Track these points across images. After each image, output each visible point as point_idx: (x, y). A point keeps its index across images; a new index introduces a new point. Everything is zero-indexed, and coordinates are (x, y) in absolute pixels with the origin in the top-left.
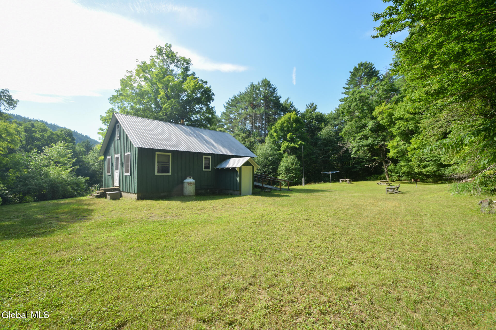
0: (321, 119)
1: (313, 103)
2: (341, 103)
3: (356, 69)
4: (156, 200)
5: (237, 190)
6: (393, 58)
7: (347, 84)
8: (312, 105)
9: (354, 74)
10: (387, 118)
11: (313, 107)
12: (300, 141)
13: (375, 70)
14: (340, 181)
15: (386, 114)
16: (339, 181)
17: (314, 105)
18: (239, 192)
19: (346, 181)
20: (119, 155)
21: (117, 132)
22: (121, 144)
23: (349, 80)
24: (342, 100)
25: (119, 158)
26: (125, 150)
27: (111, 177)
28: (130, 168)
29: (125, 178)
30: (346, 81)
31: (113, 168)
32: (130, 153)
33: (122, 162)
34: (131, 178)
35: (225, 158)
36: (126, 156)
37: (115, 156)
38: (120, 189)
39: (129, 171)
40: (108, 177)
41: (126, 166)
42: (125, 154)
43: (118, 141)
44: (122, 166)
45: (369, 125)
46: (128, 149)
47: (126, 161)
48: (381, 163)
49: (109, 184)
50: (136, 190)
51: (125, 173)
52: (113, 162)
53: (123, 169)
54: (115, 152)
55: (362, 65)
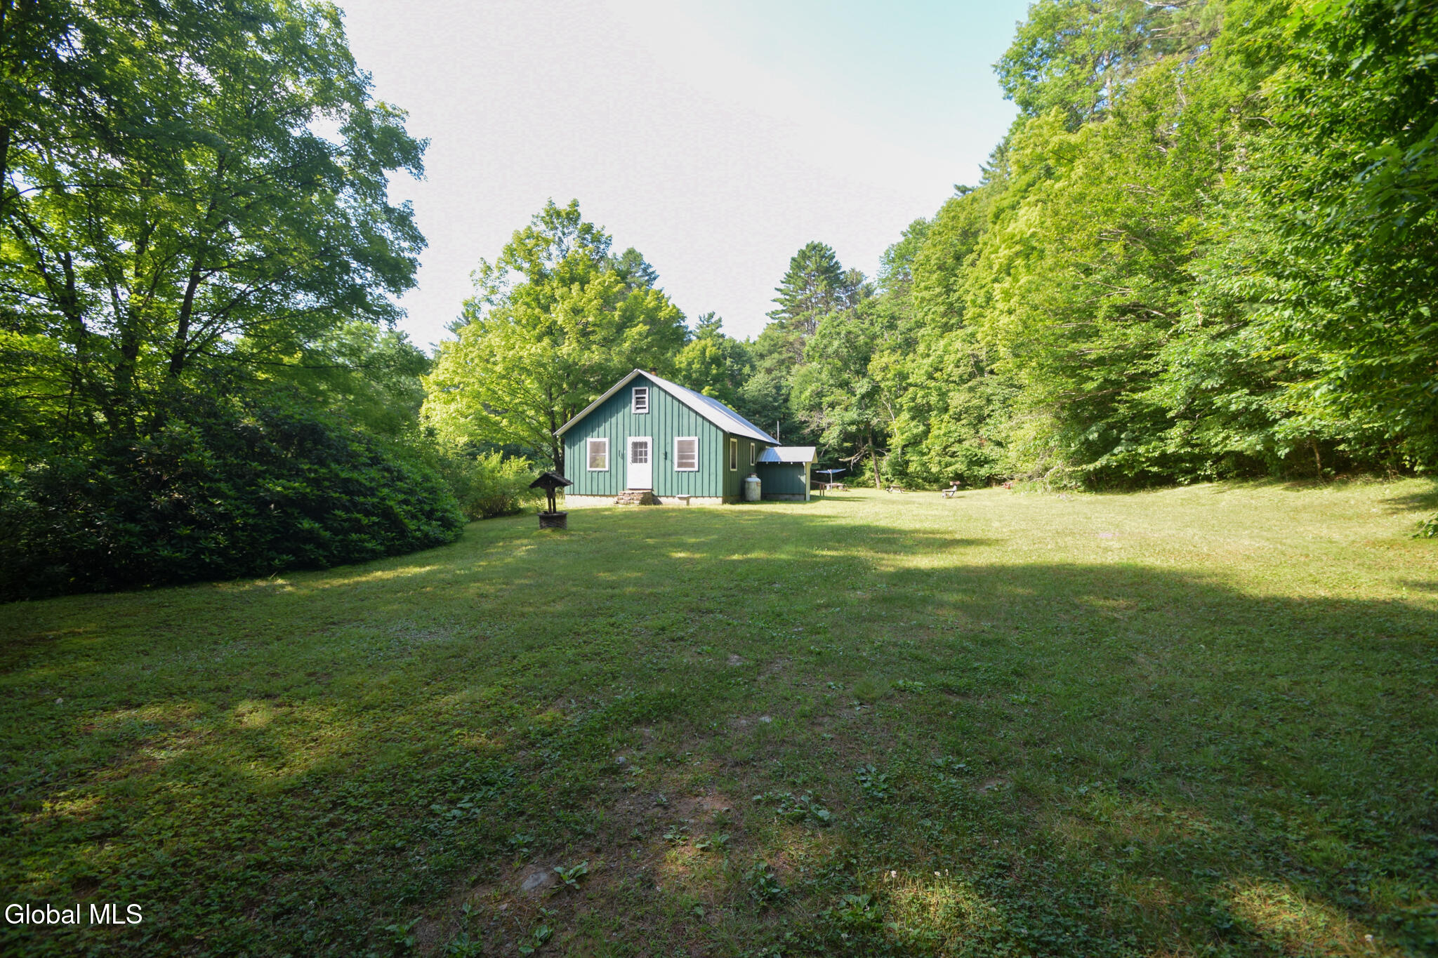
0: (738, 354)
1: (714, 313)
2: (770, 321)
3: (803, 254)
4: (738, 504)
7: (783, 283)
8: (711, 316)
9: (798, 264)
10: (893, 379)
11: (711, 324)
13: (836, 262)
14: (828, 488)
15: (893, 372)
17: (716, 317)
18: (800, 497)
20: (648, 439)
21: (634, 401)
22: (655, 421)
23: (789, 276)
24: (773, 314)
25: (646, 444)
26: (675, 432)
27: (608, 475)
28: (696, 461)
29: (675, 475)
30: (783, 277)
31: (620, 460)
32: (696, 439)
33: (662, 451)
34: (699, 475)
35: (762, 446)
36: (680, 442)
37: (631, 440)
38: (655, 493)
39: (692, 465)
40: (595, 475)
41: (681, 457)
42: (676, 439)
43: (642, 417)
44: (662, 457)
45: (862, 387)
46: (685, 431)
47: (679, 451)
48: (867, 456)
49: (601, 487)
50: (720, 492)
51: (676, 468)
52: (620, 448)
53: (668, 462)
54: (627, 432)
55: (814, 248)
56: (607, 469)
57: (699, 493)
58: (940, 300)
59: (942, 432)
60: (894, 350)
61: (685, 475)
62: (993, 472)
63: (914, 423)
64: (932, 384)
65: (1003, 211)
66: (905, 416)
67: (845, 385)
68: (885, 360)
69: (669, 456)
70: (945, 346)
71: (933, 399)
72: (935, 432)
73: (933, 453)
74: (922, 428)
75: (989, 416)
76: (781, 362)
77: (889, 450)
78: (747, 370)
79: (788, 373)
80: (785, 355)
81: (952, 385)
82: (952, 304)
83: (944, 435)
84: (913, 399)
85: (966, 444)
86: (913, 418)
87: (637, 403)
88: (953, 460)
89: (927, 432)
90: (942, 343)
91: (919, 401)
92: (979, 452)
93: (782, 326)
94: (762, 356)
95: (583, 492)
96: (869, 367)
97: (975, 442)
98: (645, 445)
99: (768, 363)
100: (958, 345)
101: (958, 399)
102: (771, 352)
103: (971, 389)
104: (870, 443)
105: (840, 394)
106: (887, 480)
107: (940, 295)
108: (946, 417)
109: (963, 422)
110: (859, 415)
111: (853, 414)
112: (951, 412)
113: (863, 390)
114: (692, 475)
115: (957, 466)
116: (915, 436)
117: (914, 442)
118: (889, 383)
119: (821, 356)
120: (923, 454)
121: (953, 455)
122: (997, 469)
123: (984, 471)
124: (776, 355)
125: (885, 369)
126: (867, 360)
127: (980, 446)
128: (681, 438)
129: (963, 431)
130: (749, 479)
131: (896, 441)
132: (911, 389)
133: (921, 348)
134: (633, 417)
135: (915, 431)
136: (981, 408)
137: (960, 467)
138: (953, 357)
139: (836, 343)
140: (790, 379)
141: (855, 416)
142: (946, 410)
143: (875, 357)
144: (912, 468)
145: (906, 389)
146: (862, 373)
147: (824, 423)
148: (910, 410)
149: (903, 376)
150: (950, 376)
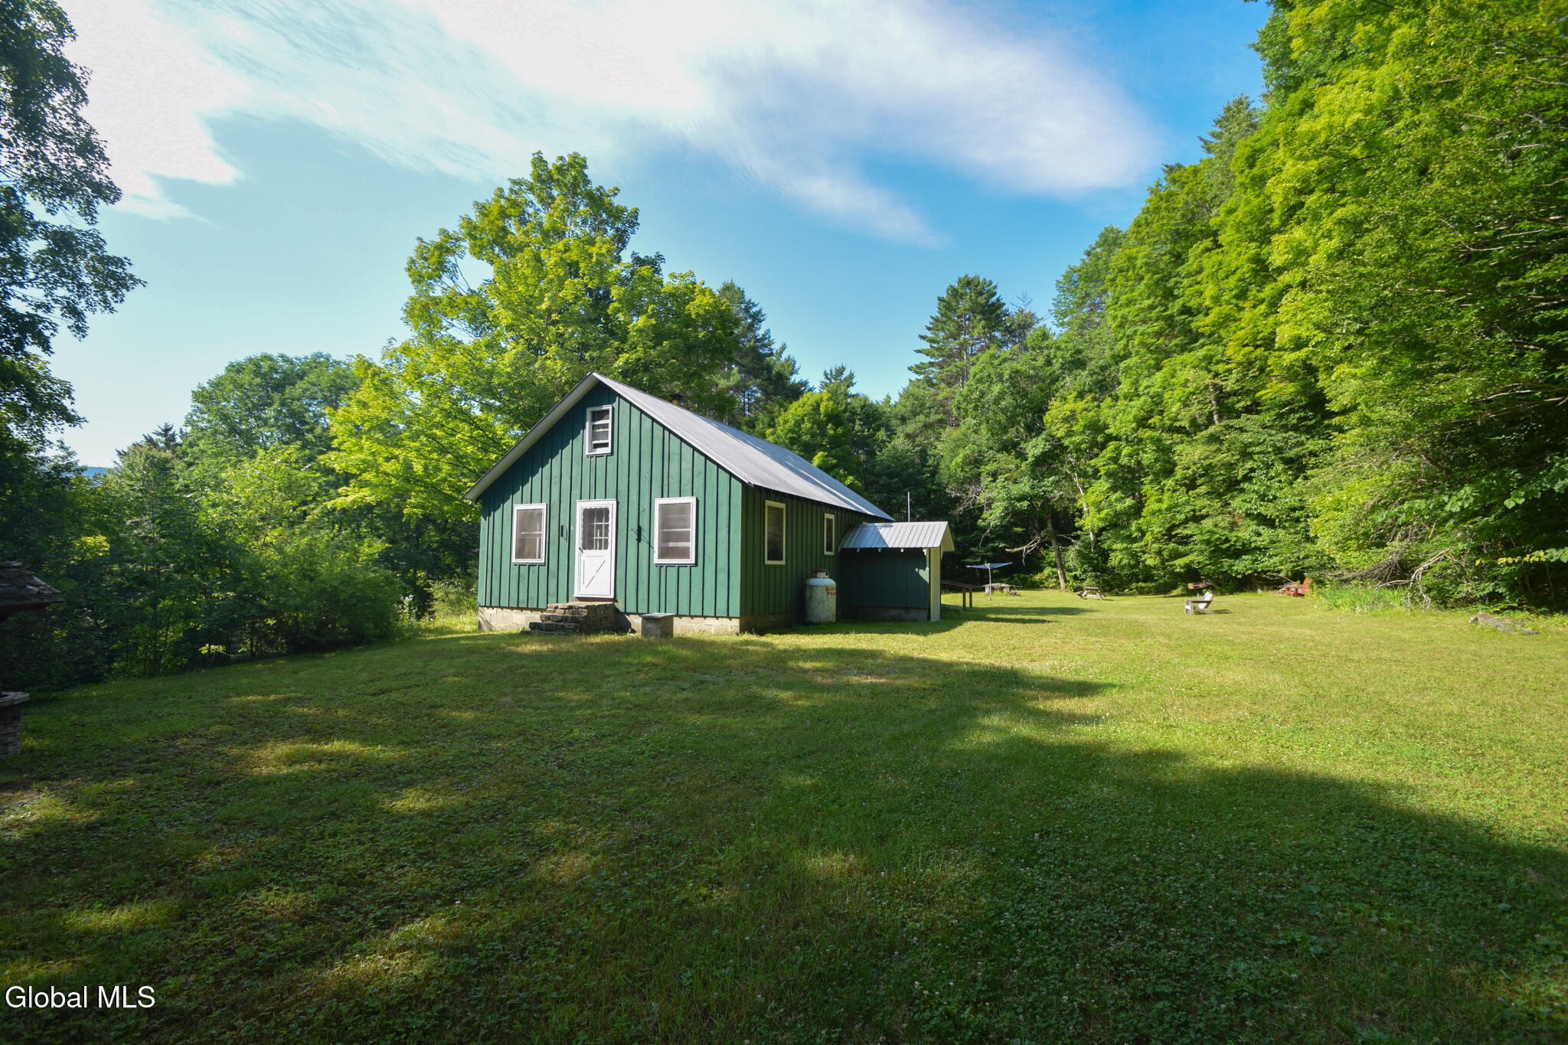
0: (872, 415)
1: (843, 369)
2: (914, 377)
3: (955, 293)
4: (781, 633)
5: (918, 608)
6: (1058, 282)
7: (929, 329)
8: (840, 371)
9: (947, 306)
10: (1083, 433)
11: (839, 379)
12: (851, 478)
13: (998, 300)
14: (987, 590)
15: (1082, 423)
16: (983, 590)
17: (846, 374)
18: (924, 613)
19: (1002, 589)
20: (610, 504)
21: (587, 431)
22: (623, 468)
23: (936, 320)
24: (918, 369)
25: (606, 511)
26: (656, 489)
27: (544, 569)
28: (692, 545)
29: (654, 571)
30: (928, 321)
31: (564, 542)
32: (692, 500)
33: (633, 526)
34: (697, 572)
35: (852, 521)
36: (663, 507)
37: (581, 506)
38: (620, 606)
39: (684, 553)
40: (524, 570)
41: (665, 538)
42: (658, 502)
43: (601, 461)
44: (633, 536)
45: (1035, 447)
46: (674, 487)
47: (664, 524)
48: (1045, 545)
49: (533, 594)
50: (736, 608)
51: (656, 560)
52: (565, 522)
53: (644, 545)
54: (576, 492)
55: (968, 283)
56: (542, 561)
57: (696, 610)
58: (1153, 314)
59: (1164, 506)
60: (1081, 395)
61: (672, 572)
62: (1260, 567)
63: (1118, 494)
64: (1146, 434)
65: (1262, 150)
66: (1102, 485)
67: (1011, 447)
68: (1070, 406)
69: (645, 534)
70: (1165, 380)
71: (1147, 457)
72: (1151, 505)
73: (1148, 537)
74: (1129, 502)
75: (1247, 478)
76: (927, 426)
77: (1077, 537)
78: (882, 434)
79: (938, 439)
80: (934, 417)
81: (1177, 437)
82: (1171, 317)
83: (1169, 509)
84: (1115, 460)
85: (1207, 524)
86: (1114, 489)
87: (594, 436)
88: (1181, 548)
89: (1137, 510)
90: (1158, 377)
91: (1124, 461)
92: (1233, 537)
93: (929, 383)
94: (904, 420)
95: (504, 603)
96: (1047, 418)
97: (1224, 521)
98: (603, 513)
99: (910, 428)
100: (1188, 374)
101: (1190, 454)
102: (915, 414)
103: (1214, 439)
104: (1050, 526)
105: (1007, 460)
106: (1075, 578)
107: (1151, 308)
108: (1170, 483)
109: (1203, 489)
110: (1032, 487)
111: (1025, 486)
112: (1179, 473)
113: (1038, 451)
114: (684, 572)
115: (1190, 558)
116: (1117, 515)
117: (1116, 524)
118: (1077, 439)
119: (976, 408)
120: (1131, 539)
121: (1185, 540)
122: (1266, 563)
123: (1242, 566)
124: (921, 418)
125: (1070, 418)
126: (1041, 410)
127: (1233, 526)
128: (666, 501)
129: (1199, 503)
130: (813, 581)
131: (1090, 521)
132: (1112, 445)
133: (1125, 387)
134: (586, 461)
135: (1119, 507)
136: (1230, 466)
137: (1195, 557)
138: (1178, 393)
139: (996, 389)
140: (940, 446)
141: (1027, 489)
142: (1169, 472)
143: (1055, 403)
144: (1114, 560)
145: (1103, 446)
146: (1034, 428)
147: (982, 499)
148: (1109, 475)
149: (1096, 427)
150: (1176, 420)
